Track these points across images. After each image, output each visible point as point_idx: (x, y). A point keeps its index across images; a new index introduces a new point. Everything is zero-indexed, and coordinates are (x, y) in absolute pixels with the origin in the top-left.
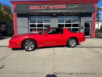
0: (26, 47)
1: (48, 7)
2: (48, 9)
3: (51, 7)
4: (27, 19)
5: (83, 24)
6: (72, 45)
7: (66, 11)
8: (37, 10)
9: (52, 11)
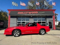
0: (15, 34)
1: (28, 13)
2: (28, 14)
3: (30, 13)
4: (16, 19)
5: (48, 22)
6: (43, 34)
7: (38, 15)
8: (22, 14)
9: (30, 15)
